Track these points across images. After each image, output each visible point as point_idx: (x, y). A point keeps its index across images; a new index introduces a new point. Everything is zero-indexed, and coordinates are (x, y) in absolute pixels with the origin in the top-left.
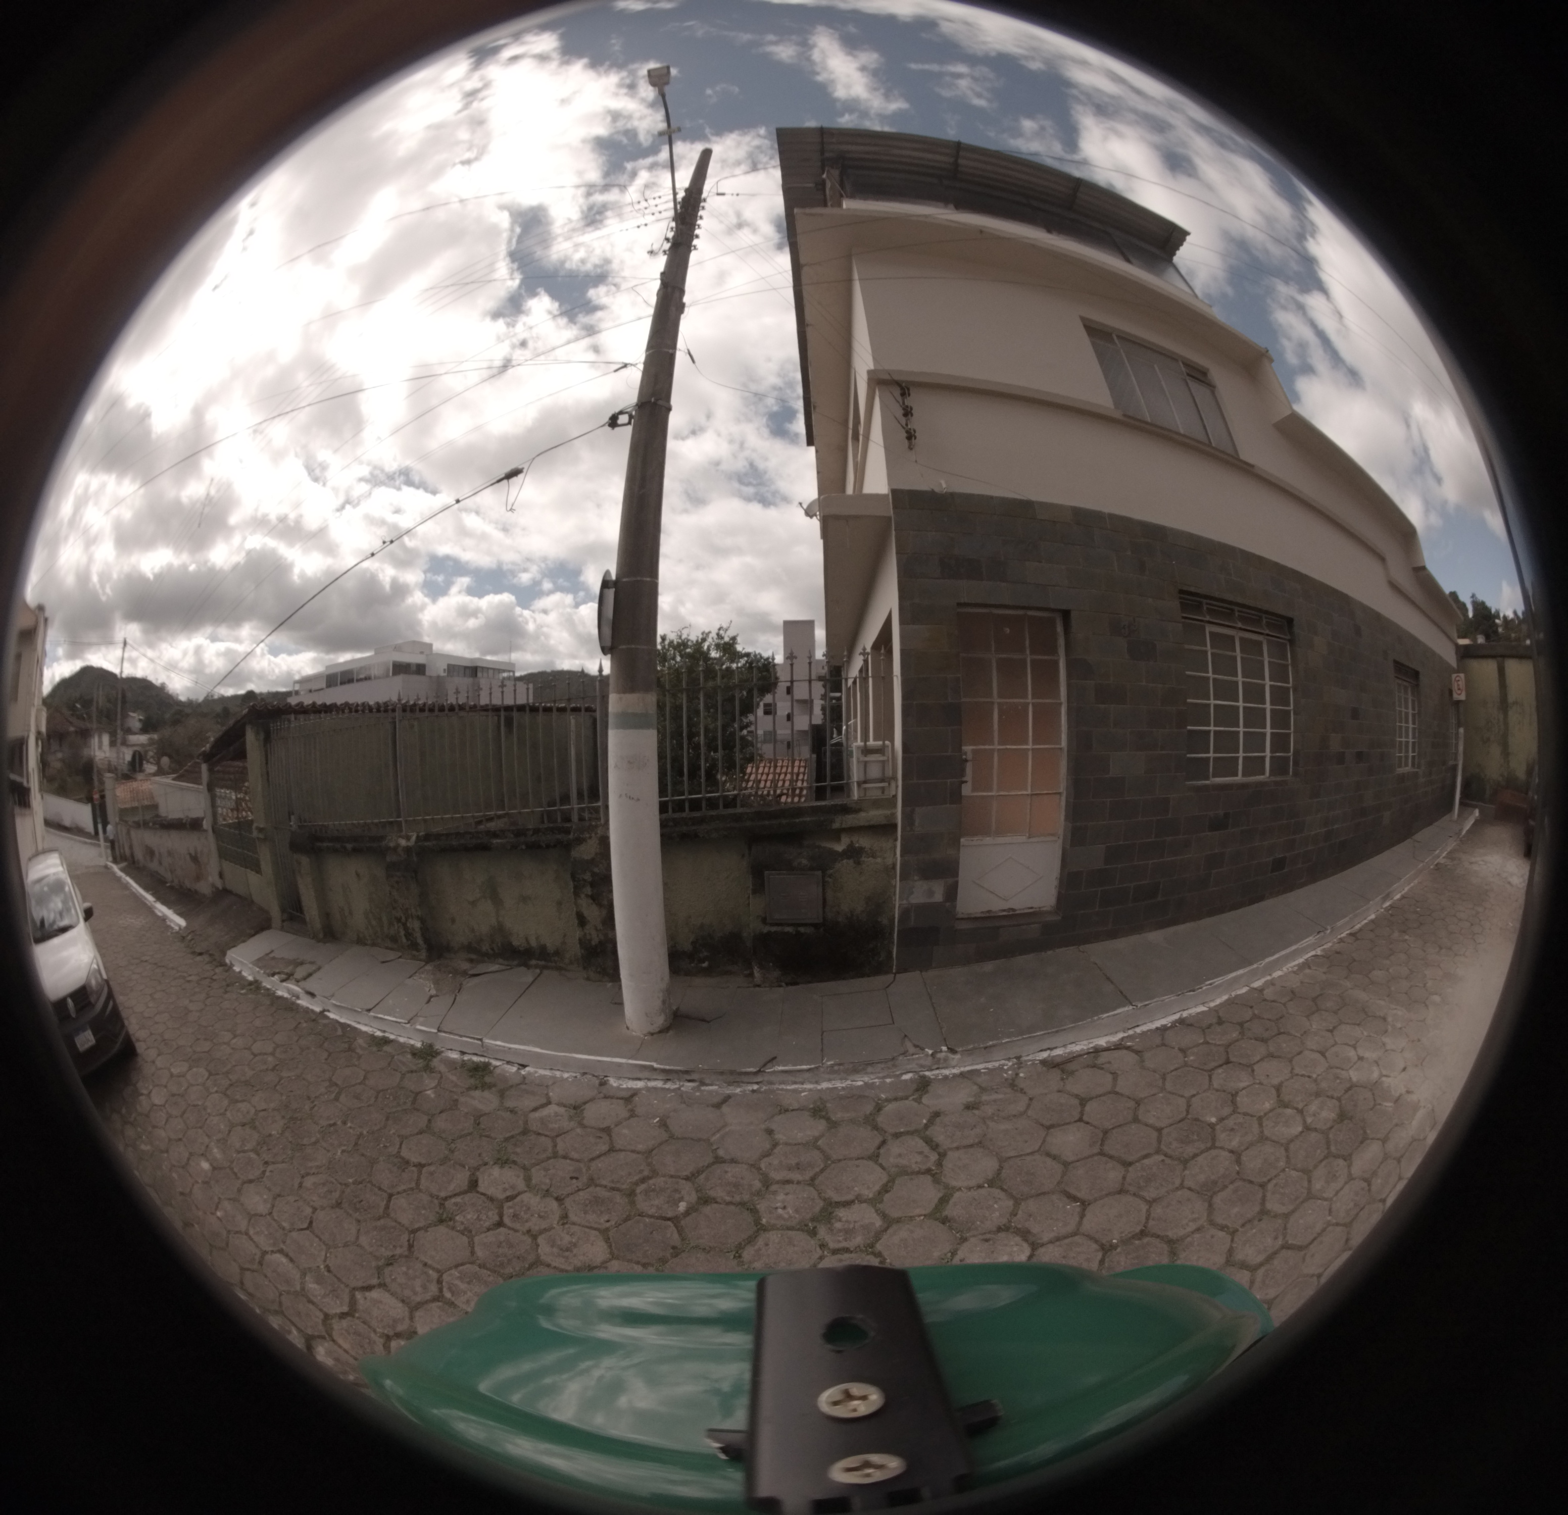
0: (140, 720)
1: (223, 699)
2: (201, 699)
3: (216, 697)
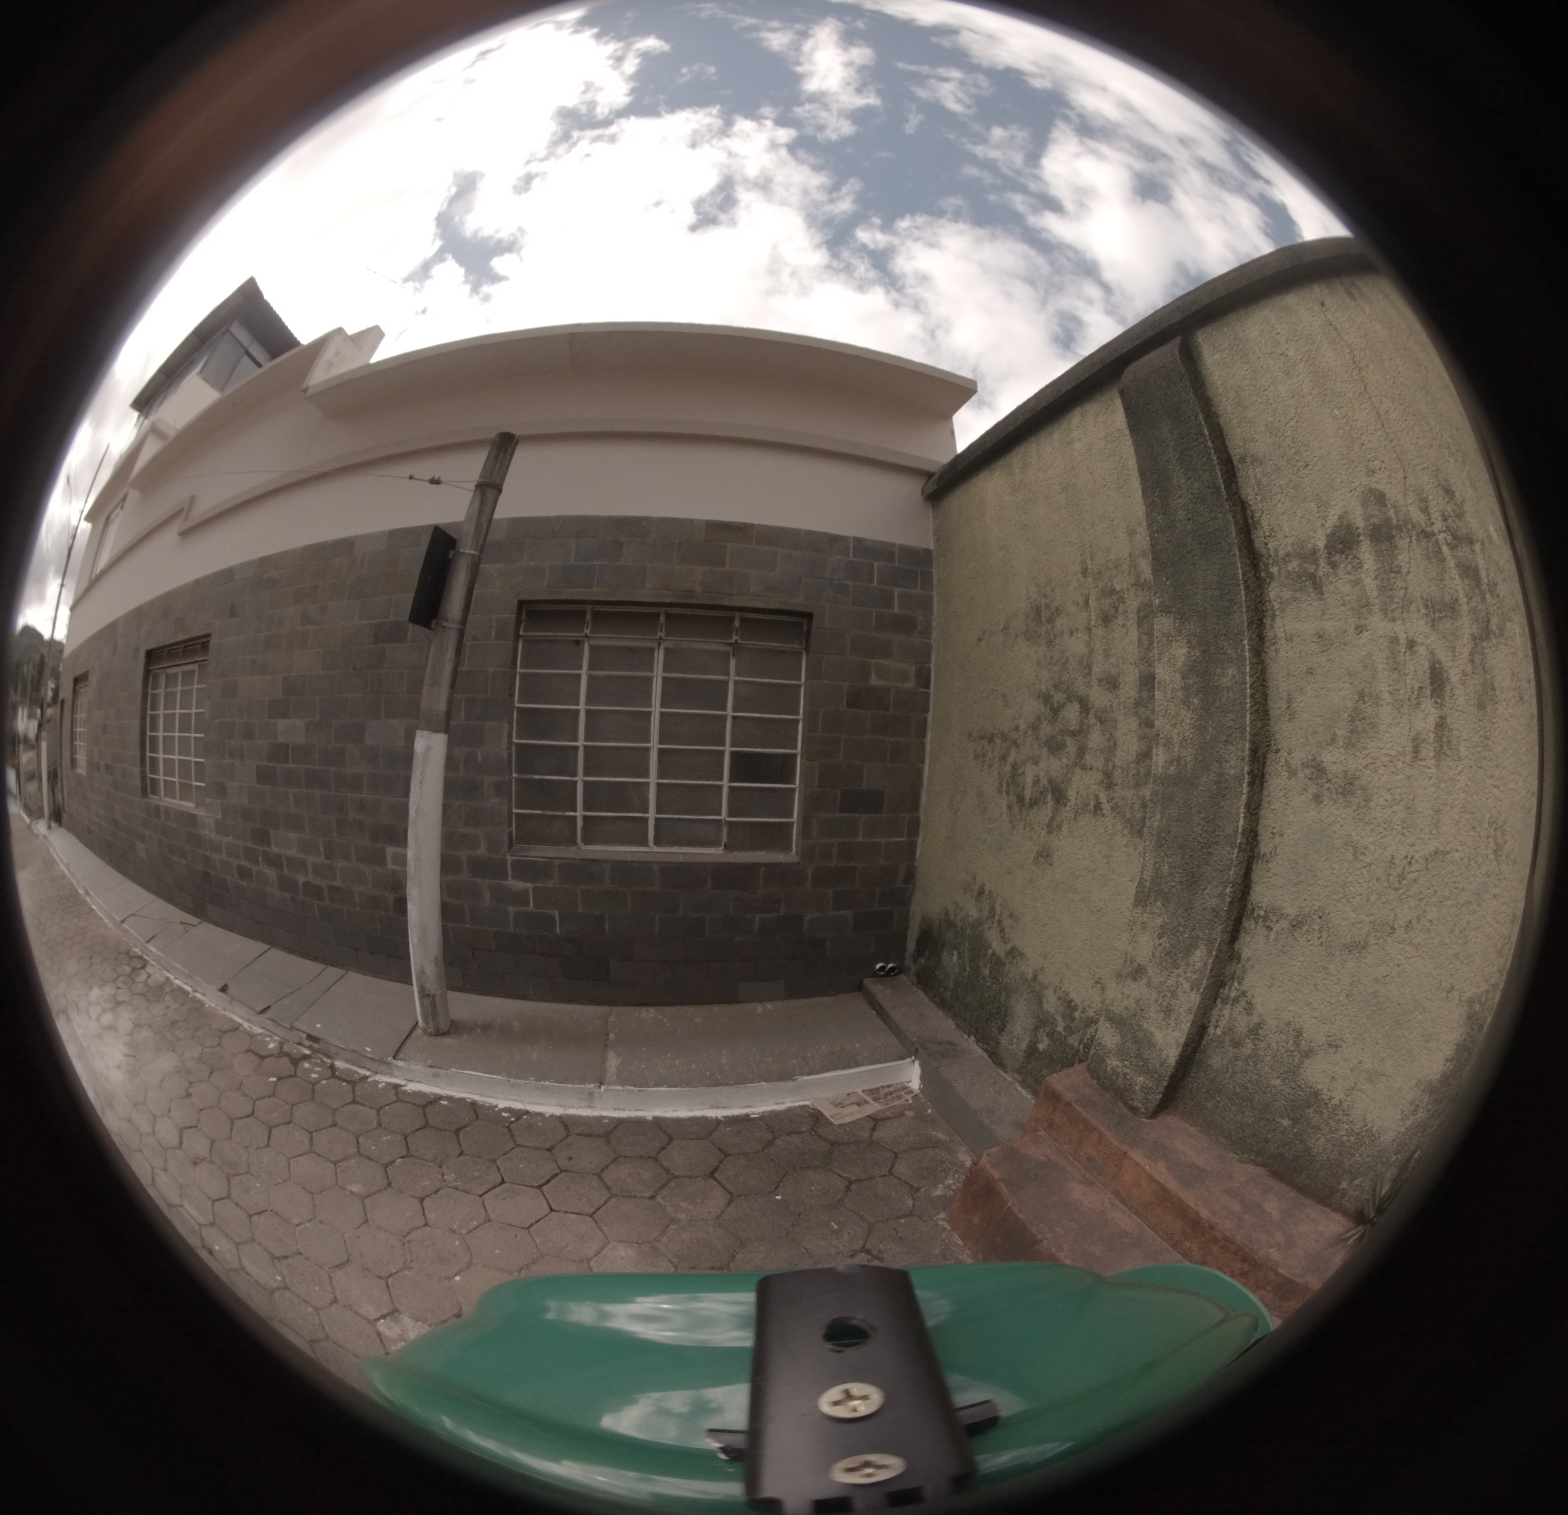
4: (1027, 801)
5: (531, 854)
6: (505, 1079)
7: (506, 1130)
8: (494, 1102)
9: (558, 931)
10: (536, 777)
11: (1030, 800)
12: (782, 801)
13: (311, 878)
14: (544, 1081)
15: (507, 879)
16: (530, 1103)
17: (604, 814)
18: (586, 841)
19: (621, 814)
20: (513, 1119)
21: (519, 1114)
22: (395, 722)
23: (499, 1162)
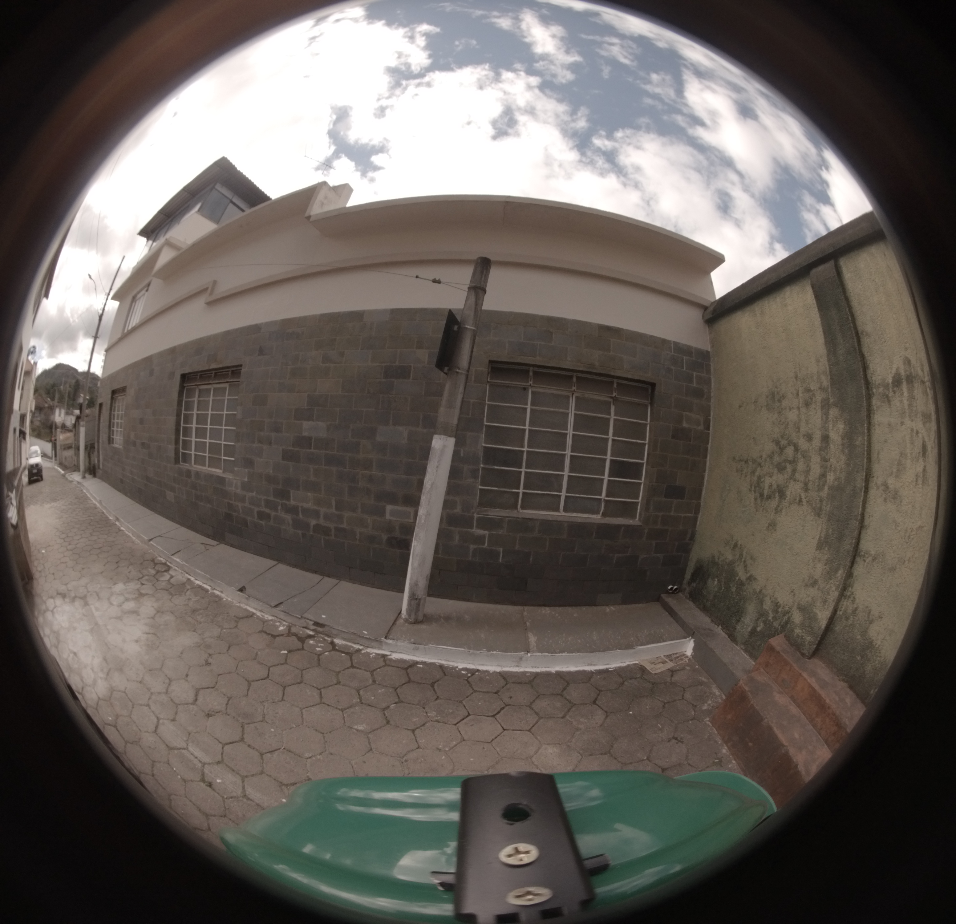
4: (765, 496)
5: (489, 514)
6: (466, 650)
7: (466, 682)
8: (455, 665)
9: (500, 560)
10: (496, 467)
11: (767, 496)
12: (633, 490)
13: (322, 522)
14: (493, 651)
15: (472, 528)
16: (479, 665)
17: (536, 492)
18: (523, 507)
19: (546, 493)
20: (469, 675)
21: (473, 672)
22: (401, 428)
23: (464, 702)
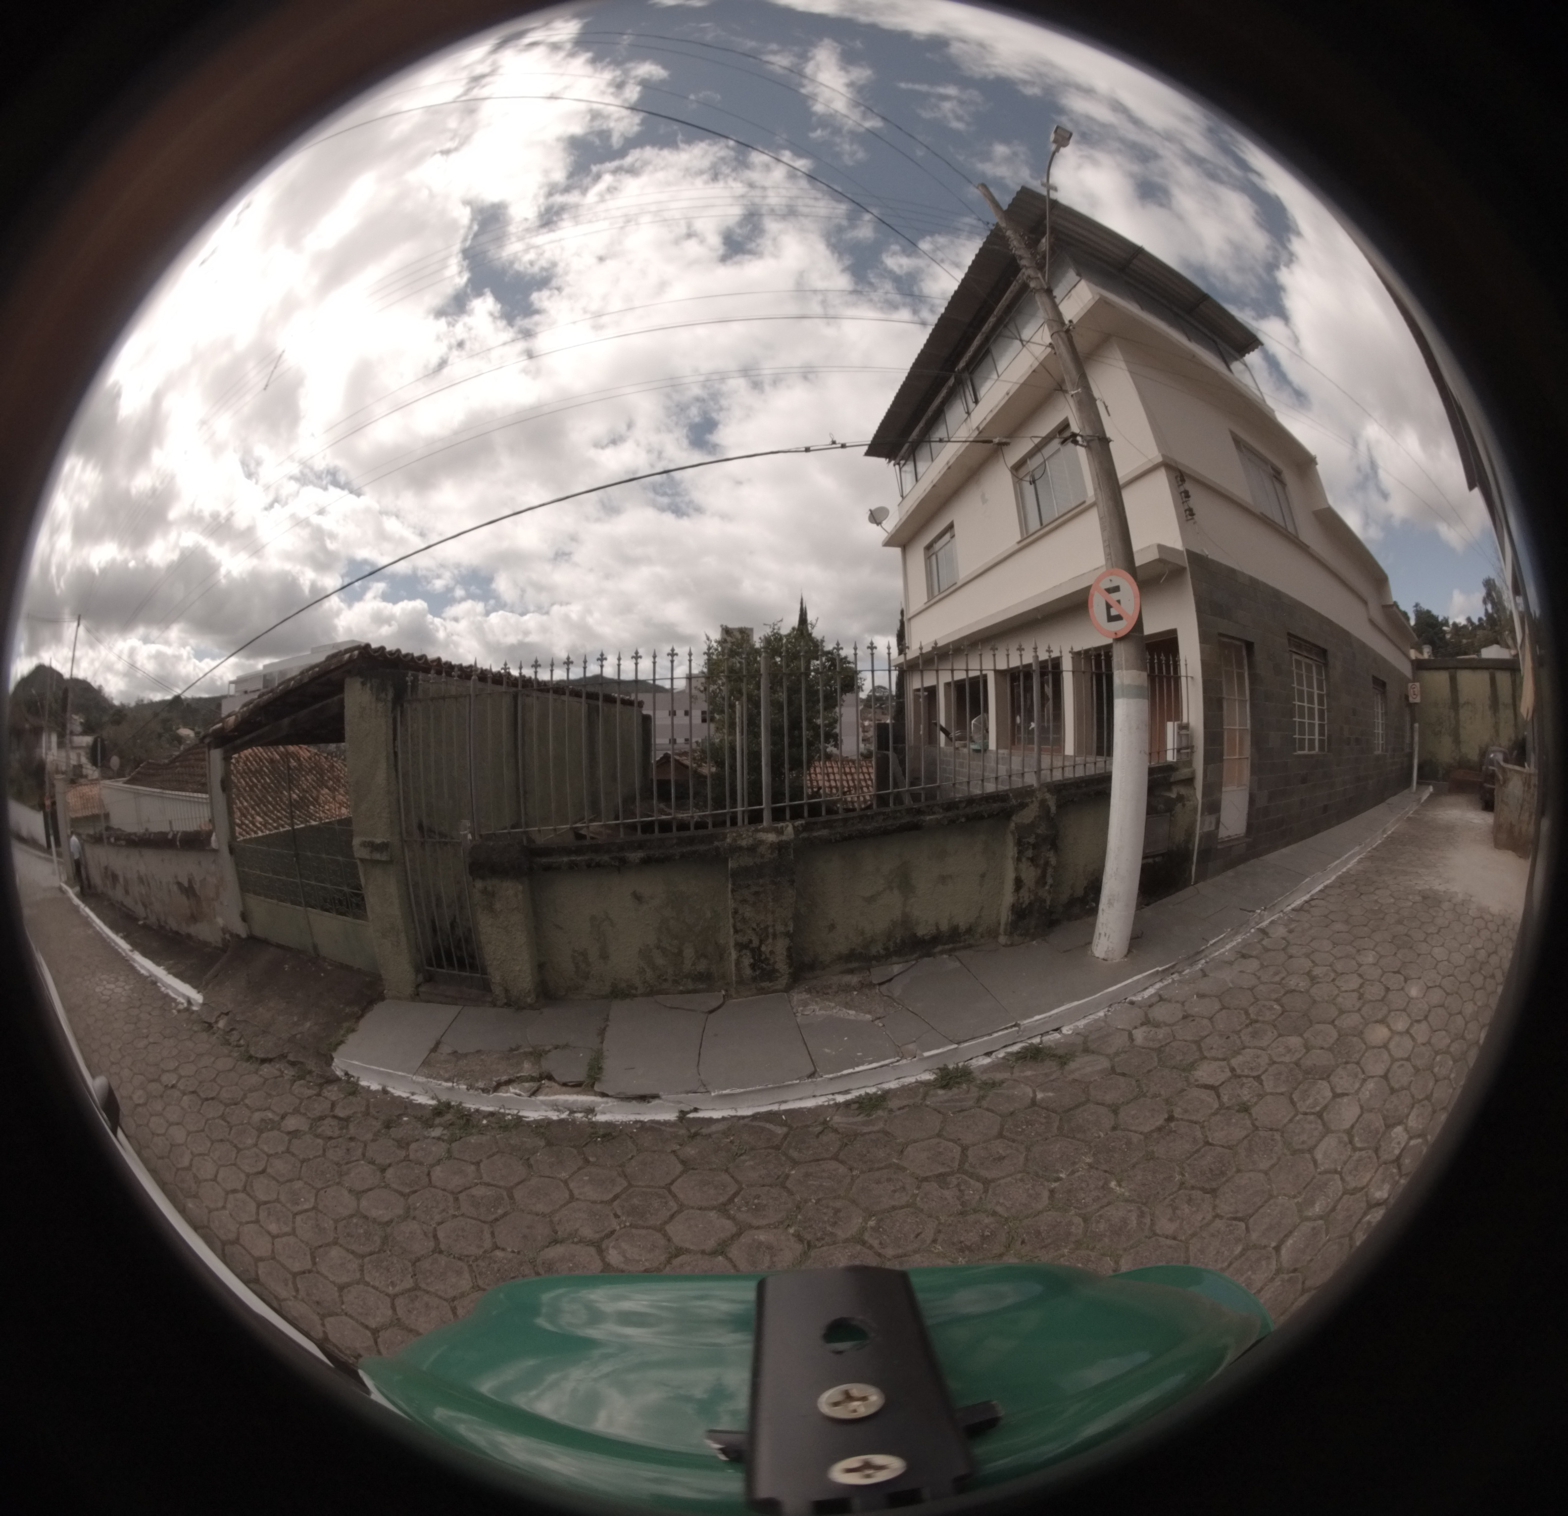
0: (81, 723)
1: (152, 704)
2: (133, 704)
3: (146, 702)
